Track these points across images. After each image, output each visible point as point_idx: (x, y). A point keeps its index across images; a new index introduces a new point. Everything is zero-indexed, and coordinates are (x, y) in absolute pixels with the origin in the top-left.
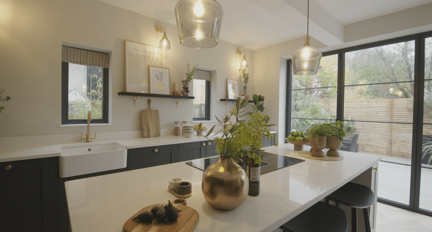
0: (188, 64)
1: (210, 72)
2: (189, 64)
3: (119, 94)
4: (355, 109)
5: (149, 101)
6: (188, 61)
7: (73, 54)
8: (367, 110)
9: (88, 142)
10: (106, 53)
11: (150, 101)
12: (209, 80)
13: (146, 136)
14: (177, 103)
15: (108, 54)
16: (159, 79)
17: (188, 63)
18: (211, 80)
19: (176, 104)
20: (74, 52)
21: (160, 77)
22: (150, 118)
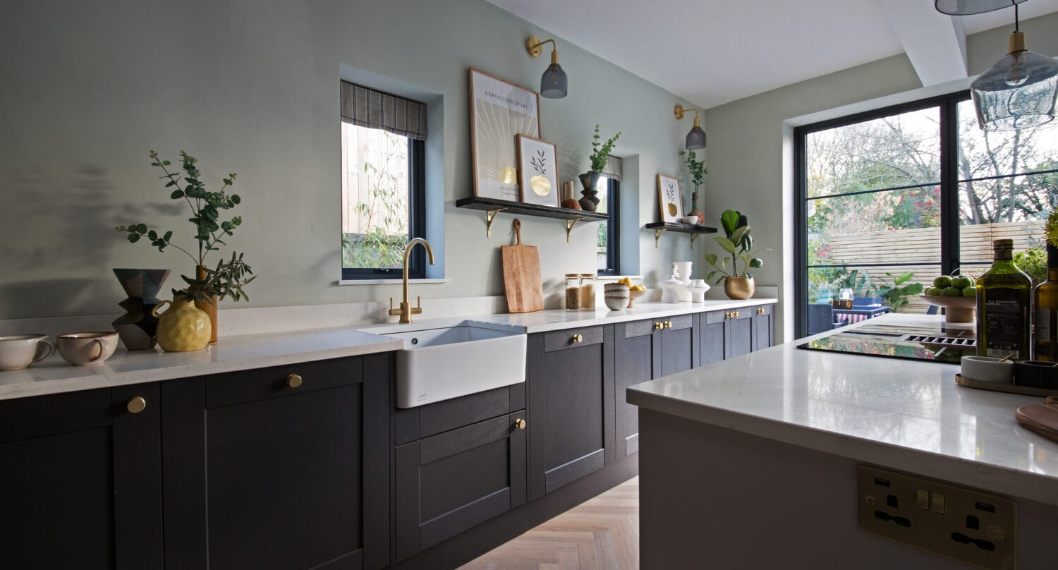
0: (595, 133)
1: (619, 158)
2: (598, 134)
3: (459, 203)
4: (898, 252)
5: (516, 224)
6: (597, 126)
7: (352, 100)
8: (926, 254)
9: (408, 322)
10: (419, 103)
11: (519, 224)
12: (616, 178)
13: (516, 309)
14: (568, 231)
15: (424, 104)
16: (539, 169)
17: (597, 131)
18: (622, 178)
19: (566, 235)
20: (354, 95)
21: (539, 164)
22: (520, 264)
